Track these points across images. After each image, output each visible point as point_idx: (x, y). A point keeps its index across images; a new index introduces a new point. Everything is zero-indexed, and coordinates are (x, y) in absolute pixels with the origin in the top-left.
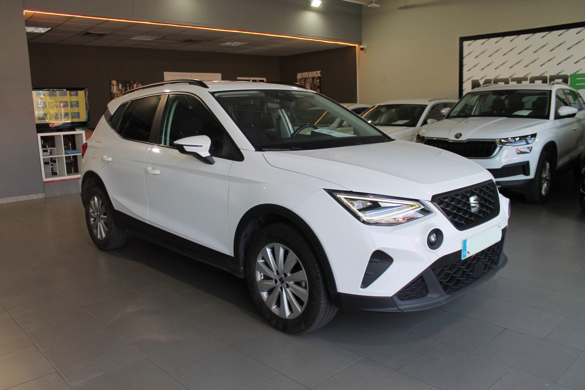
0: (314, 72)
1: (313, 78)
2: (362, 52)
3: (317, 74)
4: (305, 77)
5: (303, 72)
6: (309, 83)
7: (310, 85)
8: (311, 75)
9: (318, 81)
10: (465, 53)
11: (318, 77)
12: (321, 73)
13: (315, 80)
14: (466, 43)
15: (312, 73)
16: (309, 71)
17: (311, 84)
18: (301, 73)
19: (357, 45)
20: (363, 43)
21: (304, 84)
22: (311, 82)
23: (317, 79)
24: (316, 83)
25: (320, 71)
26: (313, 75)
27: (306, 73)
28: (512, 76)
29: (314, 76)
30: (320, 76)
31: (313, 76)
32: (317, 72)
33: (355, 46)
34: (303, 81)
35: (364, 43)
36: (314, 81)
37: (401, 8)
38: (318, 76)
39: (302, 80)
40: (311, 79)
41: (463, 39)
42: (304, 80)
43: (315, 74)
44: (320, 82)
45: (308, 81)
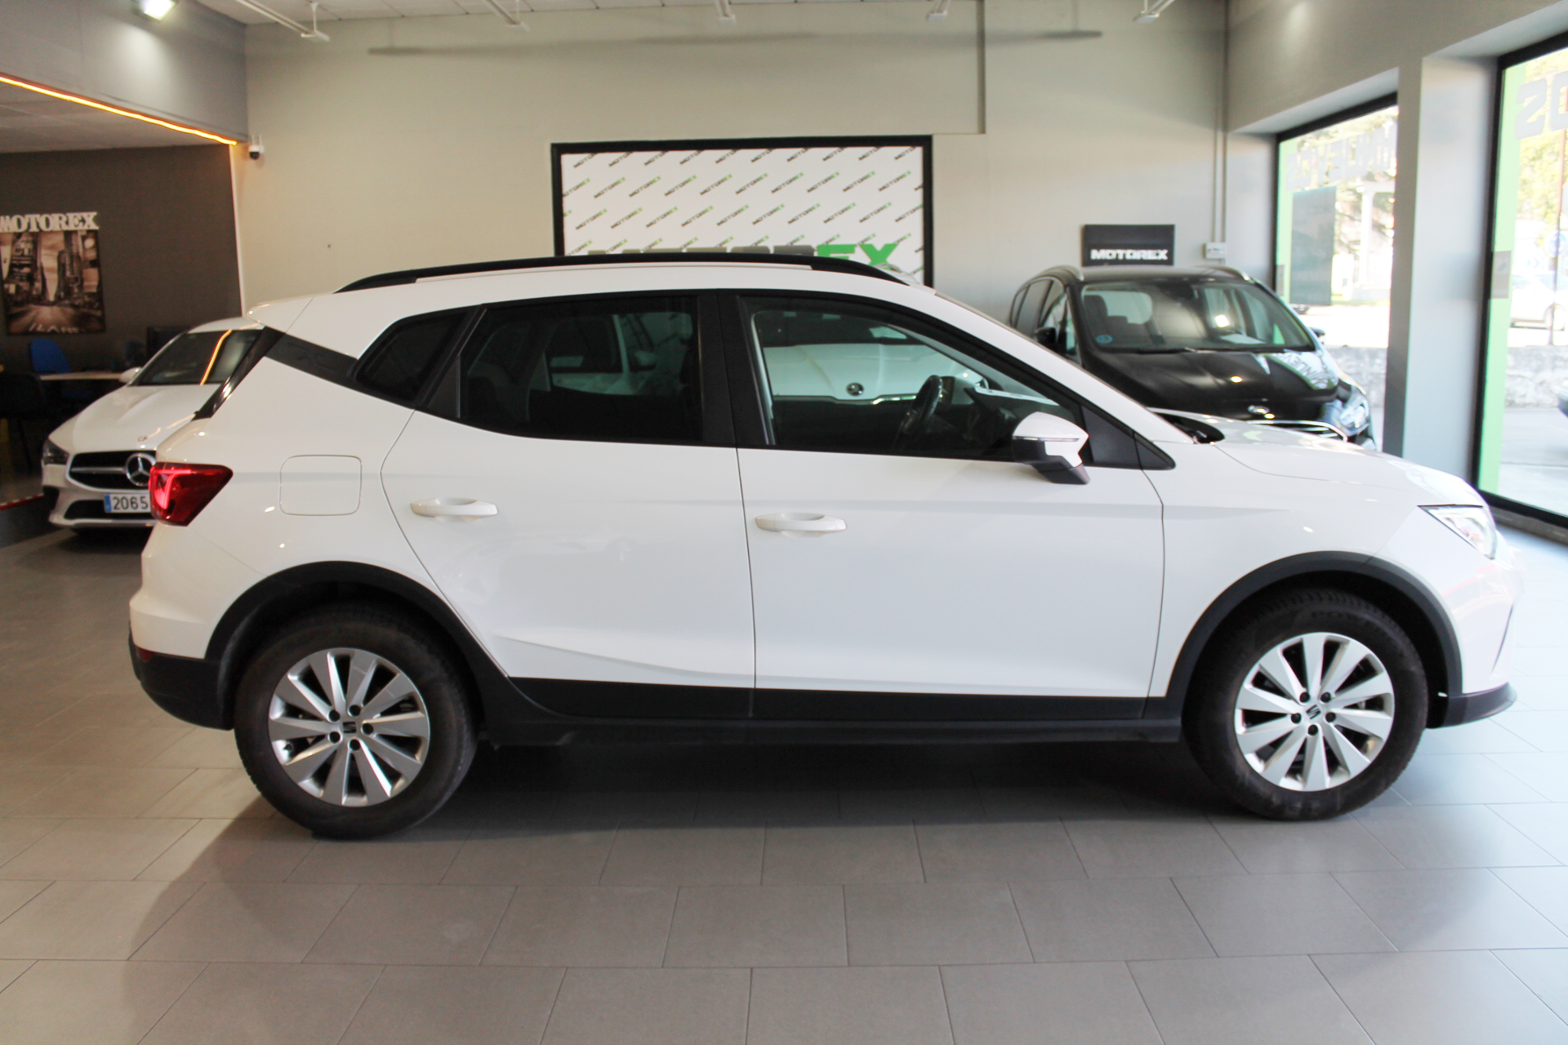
0: (71, 215)
1: (68, 235)
2: (252, 162)
3: (83, 221)
4: (34, 229)
5: (23, 214)
6: (52, 248)
7: (56, 254)
8: (60, 226)
9: (90, 243)
10: (567, 184)
11: (89, 231)
12: (96, 220)
13: (77, 241)
14: (568, 160)
15: (60, 218)
16: (51, 212)
17: (61, 254)
18: (15, 218)
19: (234, 143)
20: (253, 137)
21: (29, 251)
22: (62, 247)
23: (84, 238)
24: (81, 250)
25: (95, 214)
26: (67, 223)
27: (38, 216)
28: (688, 244)
29: (71, 227)
30: (96, 228)
31: (65, 228)
32: (85, 215)
33: (227, 145)
34: (27, 242)
35: (257, 138)
36: (74, 242)
37: (373, 51)
38: (86, 228)
39: (24, 238)
40: (60, 238)
41: (559, 150)
42: (30, 239)
43: (77, 222)
44: (97, 246)
45: (46, 242)
